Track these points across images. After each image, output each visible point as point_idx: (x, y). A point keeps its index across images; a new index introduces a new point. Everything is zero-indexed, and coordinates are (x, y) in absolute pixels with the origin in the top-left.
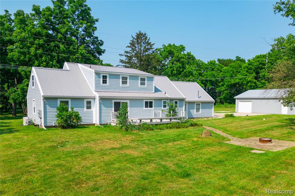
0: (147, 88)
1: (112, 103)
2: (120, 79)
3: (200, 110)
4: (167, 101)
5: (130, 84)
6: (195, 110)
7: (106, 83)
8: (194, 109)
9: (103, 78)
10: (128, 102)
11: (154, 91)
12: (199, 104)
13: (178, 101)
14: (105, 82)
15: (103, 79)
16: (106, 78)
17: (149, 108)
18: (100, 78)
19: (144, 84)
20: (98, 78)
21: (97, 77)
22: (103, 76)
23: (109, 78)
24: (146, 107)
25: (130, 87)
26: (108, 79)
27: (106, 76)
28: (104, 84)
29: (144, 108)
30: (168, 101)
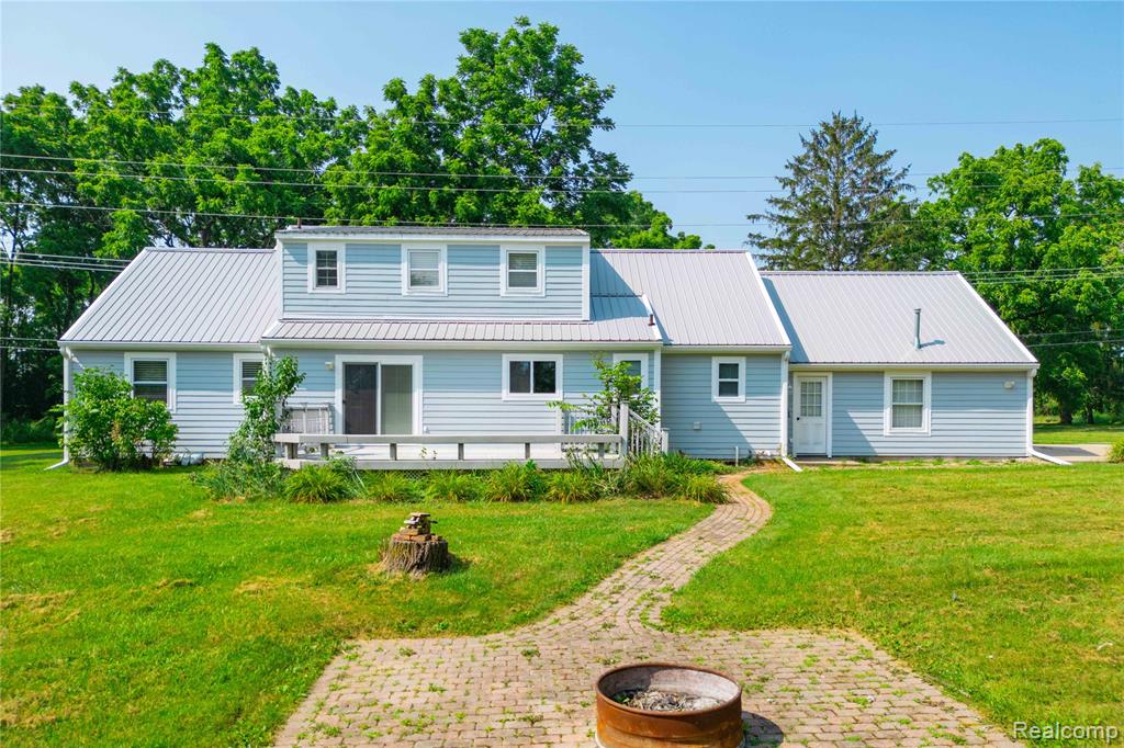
0: (548, 299)
1: (333, 370)
2: (400, 263)
3: (927, 413)
4: (644, 359)
5: (451, 285)
6: (887, 413)
7: (334, 283)
8: (881, 407)
9: (319, 263)
10: (417, 363)
11: (586, 313)
12: (920, 382)
13: (742, 363)
14: (326, 278)
15: (318, 265)
16: (334, 263)
17: (532, 396)
18: (305, 262)
19: (531, 280)
20: (296, 264)
21: (291, 258)
22: (319, 254)
23: (347, 262)
25: (450, 298)
26: (341, 267)
27: (333, 255)
28: (326, 290)
29: (506, 394)
30: (651, 360)
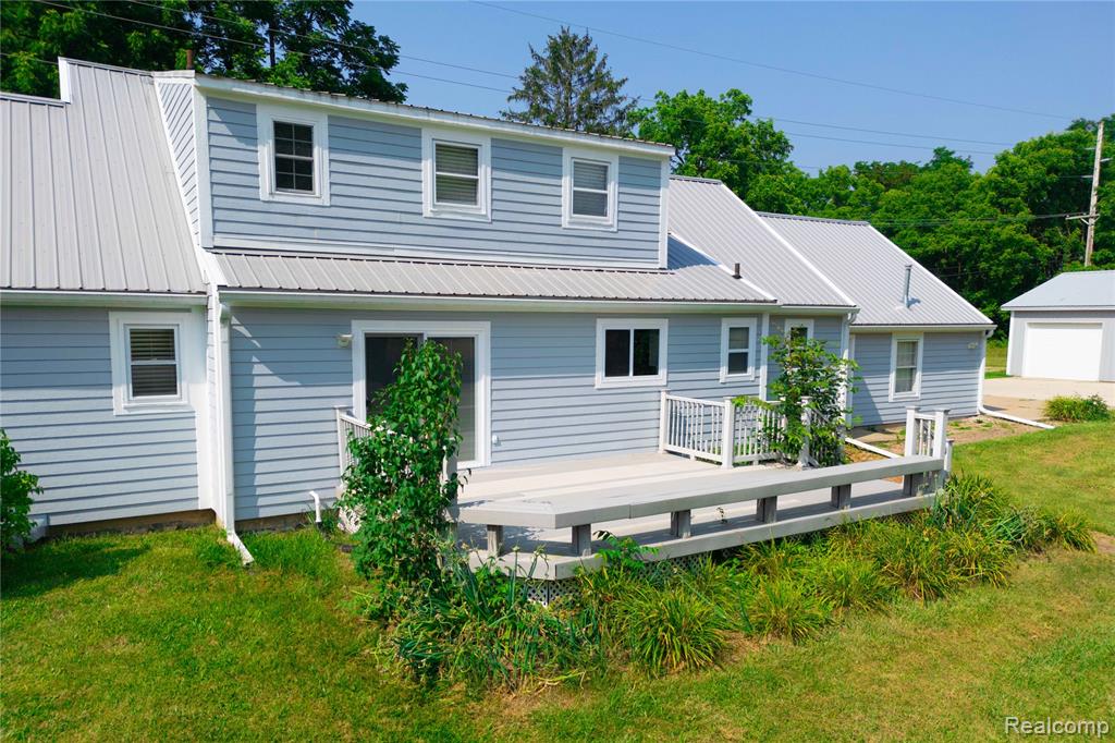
0: (621, 235)
1: (348, 347)
2: (419, 160)
3: (918, 376)
4: (751, 324)
5: (498, 205)
6: (893, 377)
7: (307, 185)
8: (888, 372)
9: (280, 146)
10: (481, 333)
11: (663, 261)
12: (914, 344)
13: (810, 325)
14: (294, 174)
15: (278, 150)
16: (308, 149)
17: (631, 380)
18: (253, 140)
19: (598, 207)
20: (234, 142)
21: (223, 129)
22: (281, 129)
23: (331, 149)
24: (610, 372)
25: (496, 225)
26: (320, 156)
27: (305, 133)
28: (291, 197)
29: (600, 379)
30: (759, 326)
